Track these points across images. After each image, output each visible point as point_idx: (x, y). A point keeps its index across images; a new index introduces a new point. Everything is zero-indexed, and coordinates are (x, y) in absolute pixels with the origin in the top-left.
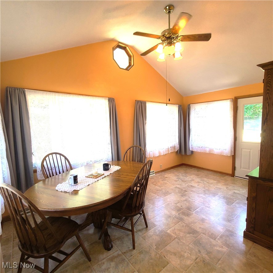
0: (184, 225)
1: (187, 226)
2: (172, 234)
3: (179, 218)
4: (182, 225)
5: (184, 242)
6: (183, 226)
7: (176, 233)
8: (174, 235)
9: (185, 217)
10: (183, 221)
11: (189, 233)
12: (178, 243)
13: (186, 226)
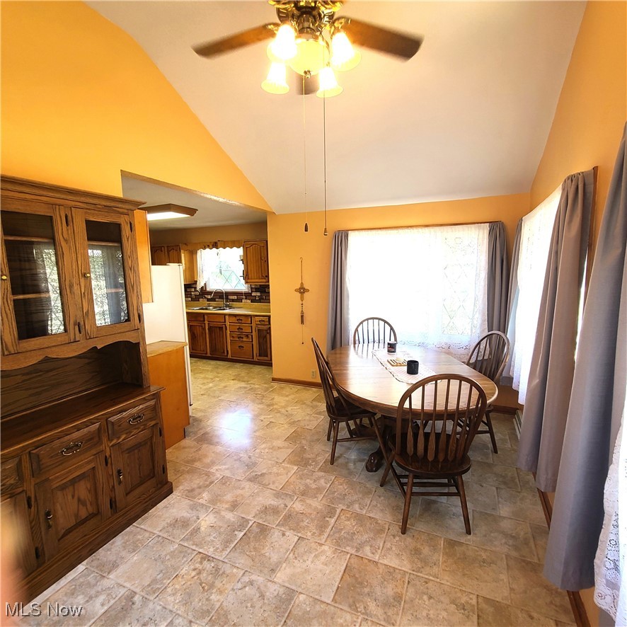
0: (271, 486)
1: (265, 486)
2: (288, 466)
3: (282, 497)
4: (276, 484)
5: (270, 462)
6: (274, 483)
7: (284, 469)
8: (286, 465)
9: (272, 502)
10: (275, 492)
11: (263, 475)
12: (277, 459)
13: (269, 484)
